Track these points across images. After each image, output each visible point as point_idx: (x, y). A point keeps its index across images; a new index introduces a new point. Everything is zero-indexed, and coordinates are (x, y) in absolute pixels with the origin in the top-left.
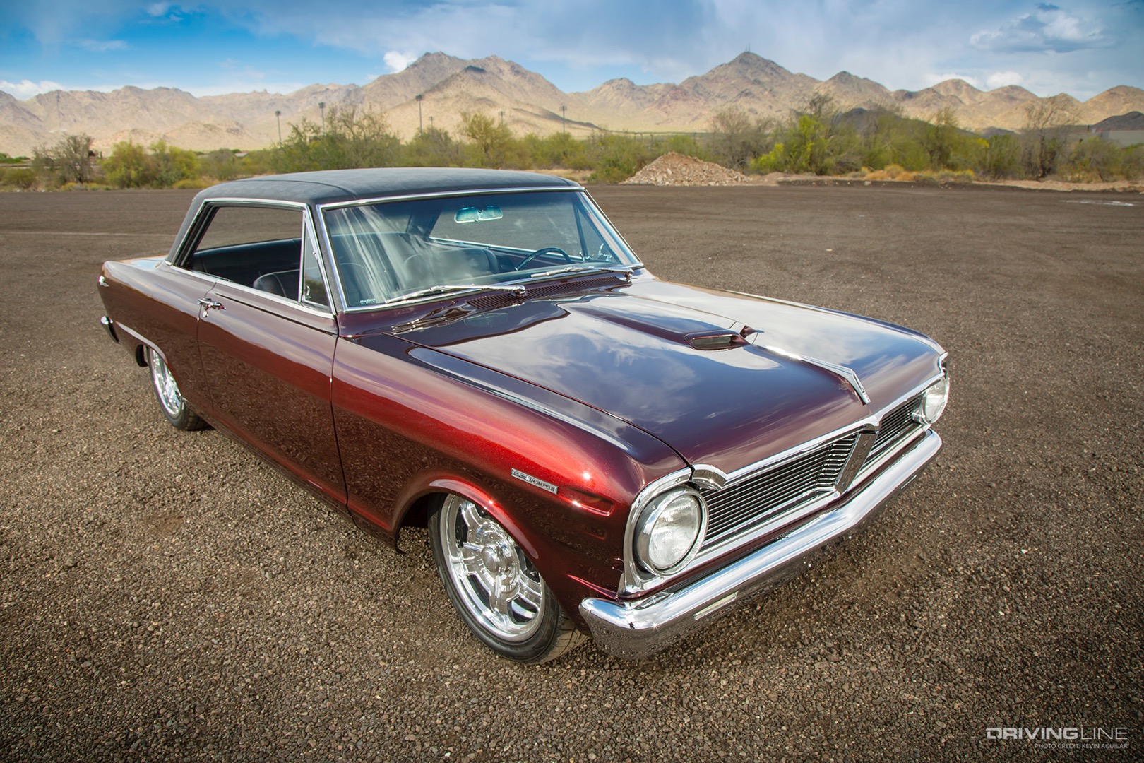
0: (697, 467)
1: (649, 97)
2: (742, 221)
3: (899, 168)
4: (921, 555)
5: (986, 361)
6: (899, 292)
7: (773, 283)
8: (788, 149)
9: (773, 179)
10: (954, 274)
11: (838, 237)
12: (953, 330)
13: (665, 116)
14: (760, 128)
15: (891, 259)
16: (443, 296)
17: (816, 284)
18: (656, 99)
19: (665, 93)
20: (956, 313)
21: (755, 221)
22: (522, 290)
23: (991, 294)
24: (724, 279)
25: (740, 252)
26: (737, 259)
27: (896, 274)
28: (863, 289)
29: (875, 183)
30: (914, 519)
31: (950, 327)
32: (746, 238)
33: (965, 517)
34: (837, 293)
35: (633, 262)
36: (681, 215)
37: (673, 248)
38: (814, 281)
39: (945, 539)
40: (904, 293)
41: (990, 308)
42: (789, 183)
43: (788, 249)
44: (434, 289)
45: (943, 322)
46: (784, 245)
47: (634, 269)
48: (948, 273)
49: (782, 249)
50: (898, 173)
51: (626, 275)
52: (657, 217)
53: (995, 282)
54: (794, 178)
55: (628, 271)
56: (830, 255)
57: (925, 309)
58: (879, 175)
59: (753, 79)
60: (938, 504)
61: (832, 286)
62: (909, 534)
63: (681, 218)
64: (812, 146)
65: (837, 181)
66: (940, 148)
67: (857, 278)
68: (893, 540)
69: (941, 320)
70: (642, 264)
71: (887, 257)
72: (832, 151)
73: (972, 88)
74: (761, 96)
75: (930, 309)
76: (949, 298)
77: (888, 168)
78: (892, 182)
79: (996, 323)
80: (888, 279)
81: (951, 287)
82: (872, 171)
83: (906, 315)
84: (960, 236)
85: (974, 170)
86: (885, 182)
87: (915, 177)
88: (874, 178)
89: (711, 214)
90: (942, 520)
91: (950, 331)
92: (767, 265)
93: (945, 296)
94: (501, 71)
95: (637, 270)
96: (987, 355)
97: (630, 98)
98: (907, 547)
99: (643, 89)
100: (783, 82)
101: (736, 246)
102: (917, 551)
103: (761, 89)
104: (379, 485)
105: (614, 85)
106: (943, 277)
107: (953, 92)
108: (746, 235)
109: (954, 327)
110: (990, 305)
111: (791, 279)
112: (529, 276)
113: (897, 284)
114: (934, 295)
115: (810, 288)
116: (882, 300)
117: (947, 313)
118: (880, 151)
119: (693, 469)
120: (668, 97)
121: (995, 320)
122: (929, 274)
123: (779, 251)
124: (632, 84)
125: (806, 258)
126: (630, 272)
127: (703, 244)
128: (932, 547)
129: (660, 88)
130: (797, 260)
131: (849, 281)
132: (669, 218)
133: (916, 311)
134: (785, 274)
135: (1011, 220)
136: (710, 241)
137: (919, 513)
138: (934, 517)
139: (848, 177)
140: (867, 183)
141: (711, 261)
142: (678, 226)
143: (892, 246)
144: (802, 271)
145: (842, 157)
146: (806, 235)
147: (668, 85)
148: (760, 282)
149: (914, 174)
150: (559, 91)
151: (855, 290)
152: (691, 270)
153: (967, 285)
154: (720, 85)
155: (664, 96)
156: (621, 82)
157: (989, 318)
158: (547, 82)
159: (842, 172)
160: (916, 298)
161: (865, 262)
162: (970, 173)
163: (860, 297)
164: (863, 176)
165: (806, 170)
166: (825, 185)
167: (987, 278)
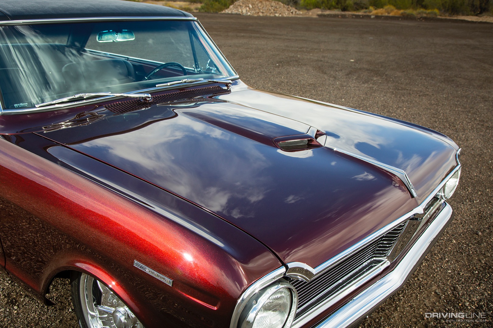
0: (291, 265)
2: (296, 40)
4: (437, 291)
5: (460, 138)
6: (398, 89)
7: (319, 82)
9: (314, 13)
10: (432, 77)
11: (357, 52)
12: (436, 116)
15: (391, 67)
16: (85, 101)
17: (345, 84)
20: (436, 104)
21: (305, 40)
22: (149, 97)
23: (457, 91)
24: (287, 79)
25: (296, 61)
26: (294, 66)
27: (395, 77)
28: (375, 87)
29: (378, 17)
30: (428, 260)
31: (433, 114)
32: (300, 51)
33: (463, 259)
34: (359, 90)
35: (231, 75)
36: (258, 35)
37: (254, 57)
38: (344, 82)
39: (452, 277)
40: (402, 90)
41: (458, 101)
42: (325, 16)
43: (326, 59)
44: (77, 96)
45: (429, 111)
46: (324, 57)
47: (232, 80)
48: (428, 77)
49: (322, 59)
51: (227, 85)
52: (243, 36)
53: (458, 83)
54: (327, 12)
55: (228, 82)
56: (353, 64)
57: (416, 101)
60: (444, 248)
61: (356, 85)
62: (426, 273)
63: (259, 37)
65: (354, 15)
67: (371, 80)
68: (416, 279)
69: (427, 109)
70: (238, 76)
71: (389, 66)
75: (420, 102)
76: (431, 94)
77: (386, 7)
78: (388, 16)
79: (463, 112)
80: (391, 81)
81: (431, 86)
82: (375, 9)
83: (405, 106)
84: (433, 52)
85: (439, 9)
86: (384, 16)
87: (402, 13)
88: (377, 13)
89: (277, 35)
90: (448, 261)
91: (434, 117)
92: (314, 70)
93: (428, 93)
95: (235, 82)
96: (461, 134)
98: (427, 284)
101: (293, 57)
102: (434, 288)
104: (38, 241)
106: (425, 79)
108: (300, 50)
109: (436, 114)
110: (458, 99)
111: (329, 80)
112: (154, 85)
113: (397, 84)
114: (421, 92)
115: (342, 86)
116: (388, 95)
117: (431, 104)
119: (287, 267)
121: (462, 110)
122: (417, 78)
123: (321, 61)
125: (338, 65)
126: (229, 83)
127: (273, 55)
128: (444, 284)
130: (332, 67)
131: (366, 82)
132: (251, 37)
133: (411, 102)
134: (326, 77)
135: (463, 42)
136: (277, 53)
137: (432, 256)
138: (441, 259)
139: (361, 13)
140: (373, 17)
141: (278, 67)
142: (257, 43)
143: (391, 58)
144: (336, 75)
146: (337, 50)
148: (310, 81)
149: (402, 11)
151: (370, 88)
152: (266, 72)
153: (441, 85)
157: (458, 108)
159: (357, 10)
160: (410, 94)
161: (376, 69)
162: (436, 11)
163: (374, 93)
164: (370, 12)
165: (335, 8)
166: (347, 17)
167: (453, 80)
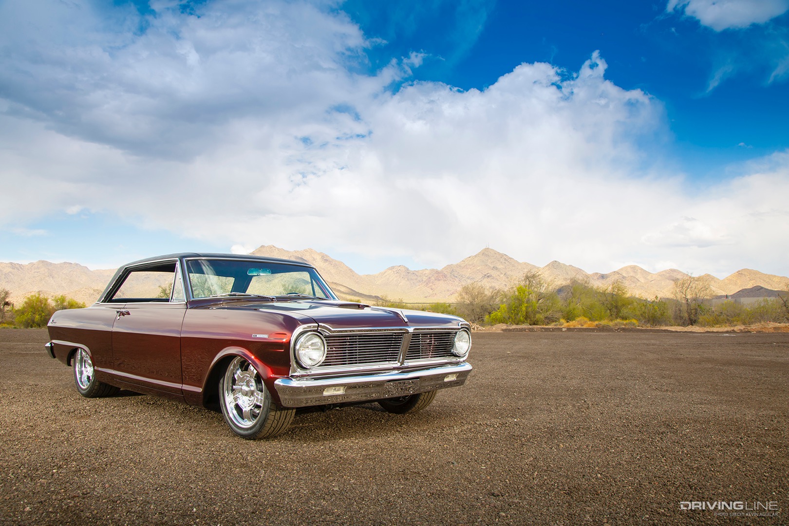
1: (419, 279)
3: (586, 319)
8: (510, 308)
9: (499, 328)
11: (520, 348)
13: (431, 291)
14: (493, 296)
18: (424, 280)
19: (430, 276)
29: (569, 329)
42: (510, 330)
50: (585, 322)
54: (514, 327)
58: (572, 324)
59: (492, 266)
64: (526, 307)
65: (543, 328)
66: (616, 307)
72: (542, 310)
73: (645, 271)
74: (498, 278)
77: (578, 319)
78: (581, 328)
82: (567, 322)
85: (639, 320)
86: (576, 329)
87: (597, 325)
88: (569, 326)
94: (314, 259)
97: (406, 279)
99: (415, 273)
100: (514, 268)
103: (498, 273)
105: (395, 270)
107: (632, 274)
118: (574, 309)
120: (433, 278)
124: (408, 269)
129: (427, 272)
139: (552, 326)
140: (564, 330)
145: (548, 314)
146: (500, 348)
147: (433, 270)
149: (596, 323)
150: (355, 273)
154: (469, 270)
155: (430, 278)
156: (399, 268)
158: (347, 267)
159: (548, 324)
161: (527, 356)
162: (634, 321)
164: (561, 325)
165: (523, 322)
166: (535, 331)
